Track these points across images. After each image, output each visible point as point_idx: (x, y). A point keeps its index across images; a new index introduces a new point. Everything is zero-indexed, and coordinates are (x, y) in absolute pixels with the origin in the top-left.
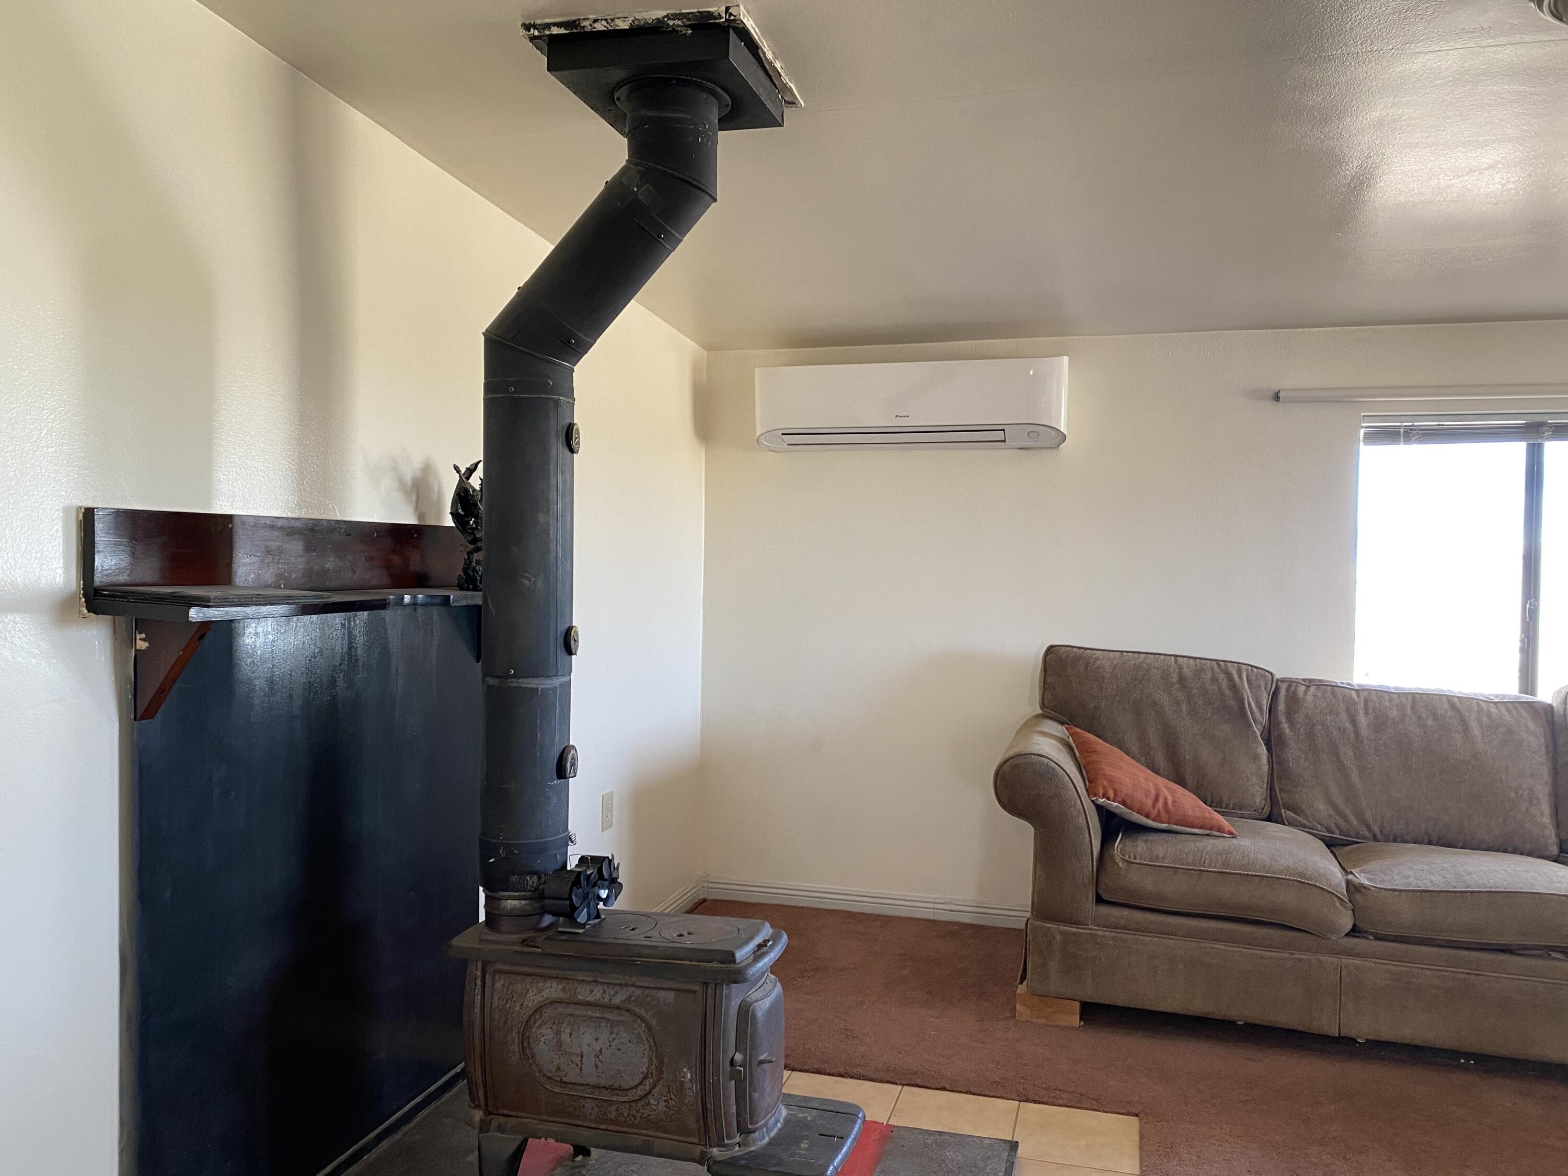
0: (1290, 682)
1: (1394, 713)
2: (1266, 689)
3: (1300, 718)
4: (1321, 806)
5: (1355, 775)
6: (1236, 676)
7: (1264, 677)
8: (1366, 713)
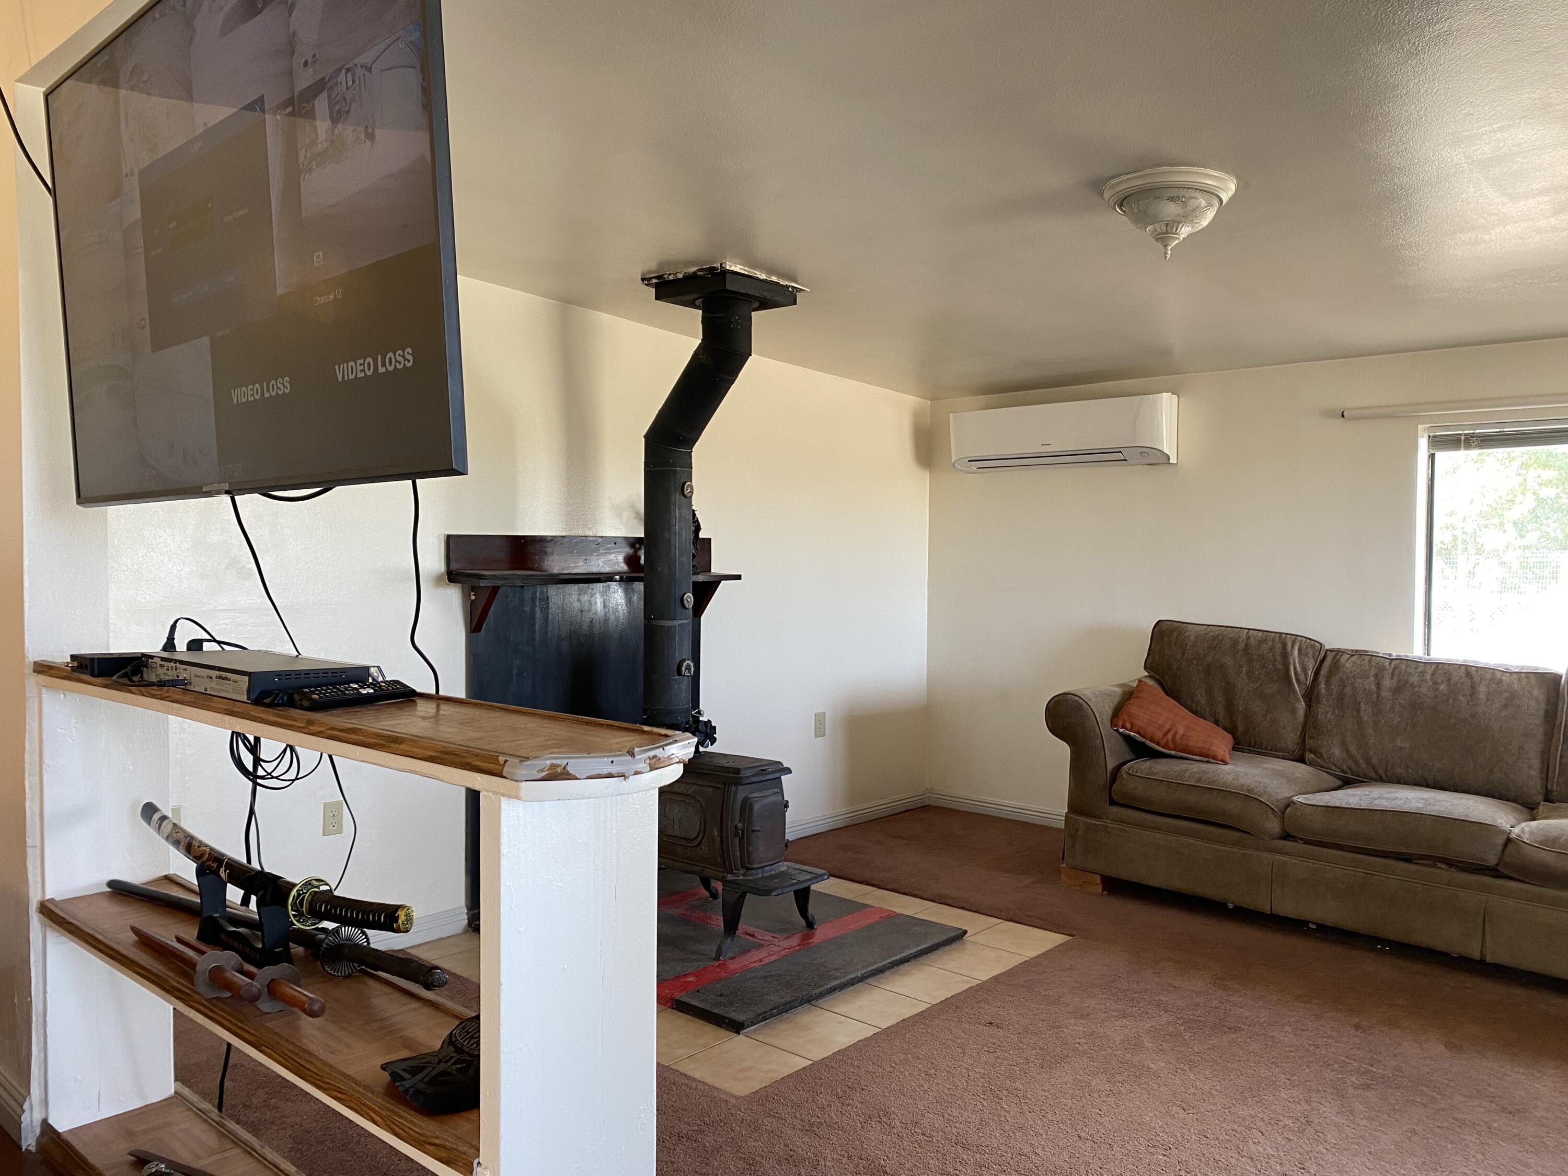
0: (1338, 652)
1: (1414, 679)
2: (1313, 657)
3: (1335, 681)
4: (1337, 751)
5: (1369, 731)
6: (1290, 646)
7: (1313, 647)
8: (1392, 678)
